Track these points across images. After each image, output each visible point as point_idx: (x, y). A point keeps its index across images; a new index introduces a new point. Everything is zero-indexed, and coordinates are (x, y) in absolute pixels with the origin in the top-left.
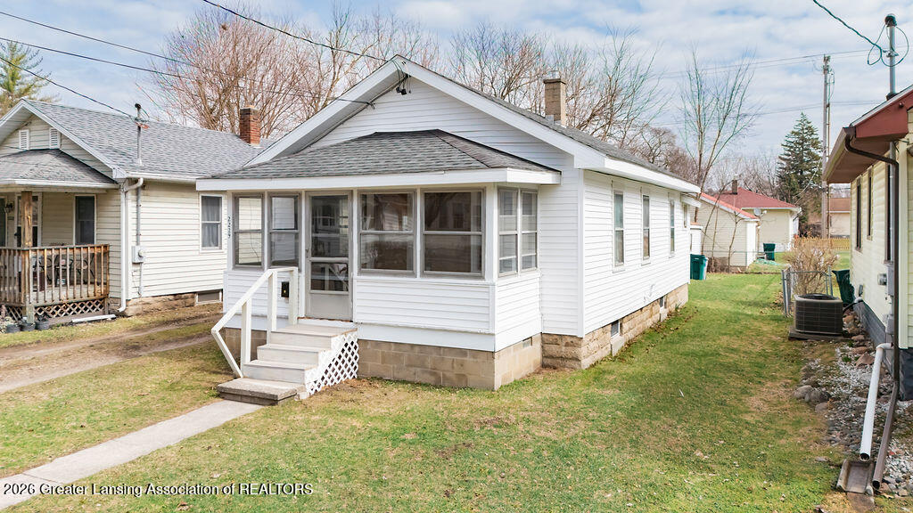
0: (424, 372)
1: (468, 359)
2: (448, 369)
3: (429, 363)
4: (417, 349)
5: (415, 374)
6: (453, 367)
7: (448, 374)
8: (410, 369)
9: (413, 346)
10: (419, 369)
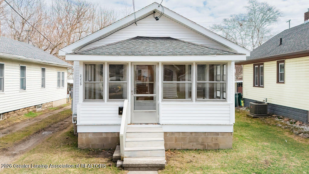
0: (197, 144)
1: (220, 136)
2: (209, 142)
3: (200, 140)
4: (194, 134)
5: (193, 146)
6: (212, 141)
7: (210, 144)
8: (190, 143)
9: (191, 133)
10: (195, 143)
